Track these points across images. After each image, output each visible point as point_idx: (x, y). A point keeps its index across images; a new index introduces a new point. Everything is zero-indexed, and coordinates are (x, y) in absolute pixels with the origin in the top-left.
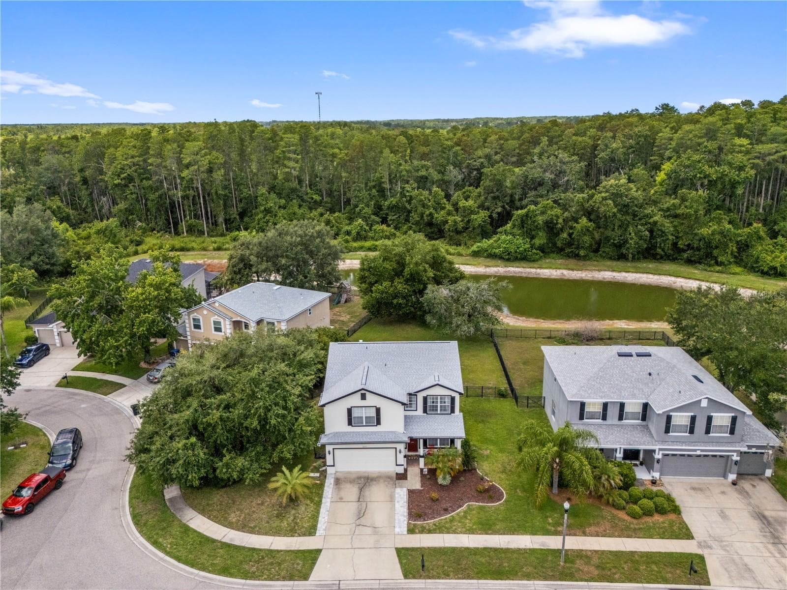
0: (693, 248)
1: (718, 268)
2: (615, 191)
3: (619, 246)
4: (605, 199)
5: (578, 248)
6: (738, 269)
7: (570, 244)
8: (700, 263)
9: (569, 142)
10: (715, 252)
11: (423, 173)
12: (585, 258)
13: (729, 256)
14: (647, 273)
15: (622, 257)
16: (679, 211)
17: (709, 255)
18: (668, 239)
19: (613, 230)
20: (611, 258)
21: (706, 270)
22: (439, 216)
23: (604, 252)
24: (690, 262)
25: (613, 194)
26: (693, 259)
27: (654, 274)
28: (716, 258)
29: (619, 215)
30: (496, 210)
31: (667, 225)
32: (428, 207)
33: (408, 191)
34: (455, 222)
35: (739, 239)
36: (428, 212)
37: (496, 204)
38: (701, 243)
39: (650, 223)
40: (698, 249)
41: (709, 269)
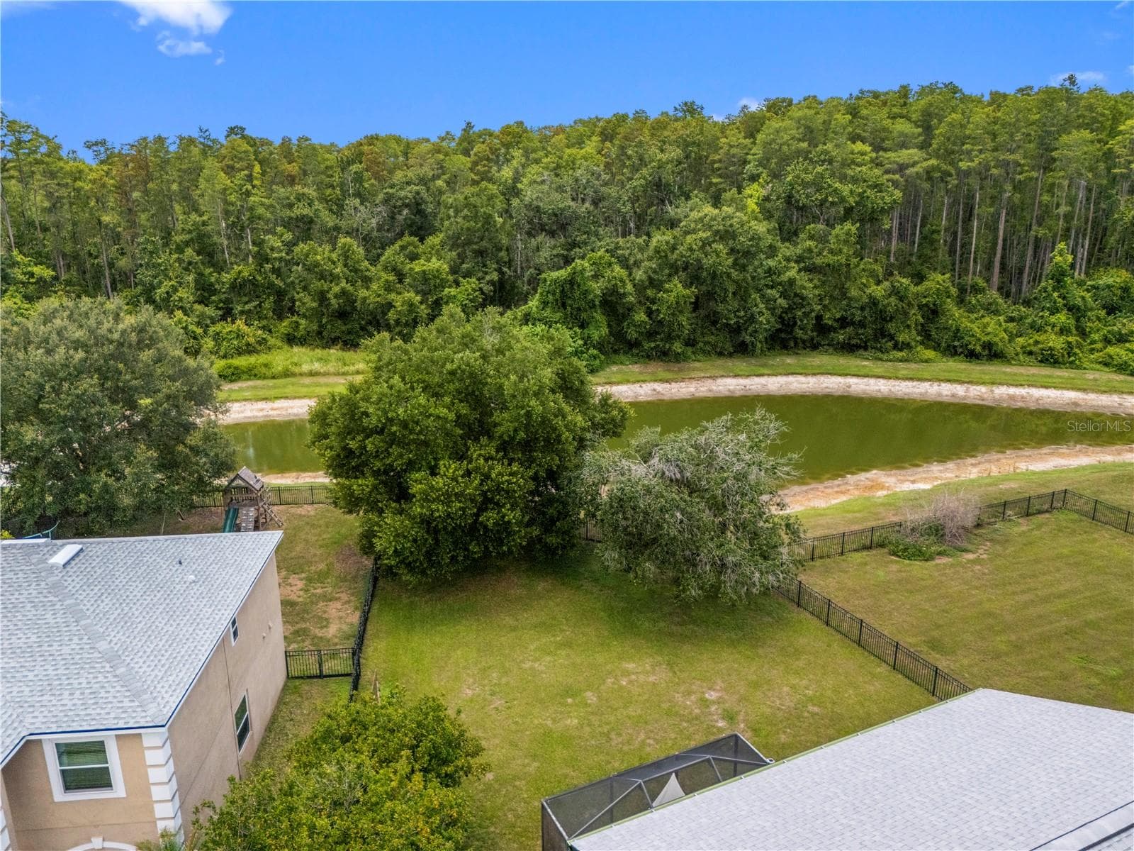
0: (852, 323)
1: (900, 354)
2: (721, 228)
3: (736, 330)
4: (705, 243)
5: (670, 338)
6: (930, 354)
7: (651, 335)
8: (866, 348)
9: (561, 158)
10: (891, 327)
11: (301, 210)
12: (678, 358)
13: (914, 332)
14: (792, 374)
15: (743, 350)
16: (818, 261)
17: (882, 334)
18: (812, 311)
19: (724, 301)
20: (721, 354)
21: (881, 359)
22: (369, 295)
23: (706, 343)
24: (849, 348)
25: (717, 232)
26: (853, 342)
27: (806, 375)
28: (892, 337)
29: (735, 274)
30: (488, 278)
31: (808, 286)
32: (334, 278)
33: (272, 249)
34: (411, 305)
35: (924, 301)
36: (336, 289)
37: (485, 266)
38: (866, 313)
39: (780, 284)
40: (862, 324)
41: (885, 357)
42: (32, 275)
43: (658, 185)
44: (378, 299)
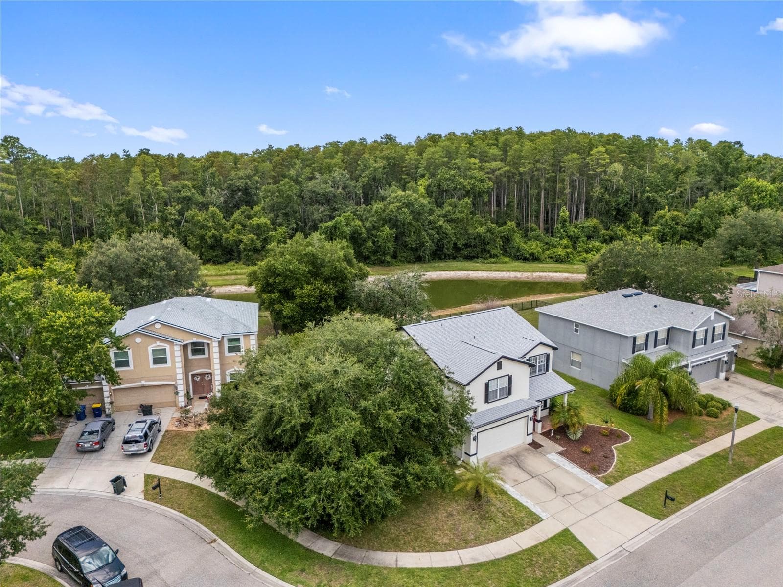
0: (470, 246)
1: (493, 260)
2: (406, 201)
3: (416, 250)
4: (399, 208)
5: (384, 254)
6: (507, 259)
7: (375, 253)
8: (477, 258)
9: (322, 164)
10: (488, 247)
11: (185, 193)
12: (389, 264)
13: (499, 249)
14: (443, 270)
15: (419, 260)
16: (453, 216)
17: (484, 250)
18: (452, 240)
19: (409, 236)
20: (409, 262)
21: (484, 263)
22: (230, 237)
23: (401, 257)
24: (469, 258)
25: (404, 203)
26: (471, 255)
27: (449, 271)
28: (489, 252)
29: (414, 223)
30: (291, 227)
31: (448, 228)
32: (207, 228)
33: (170, 214)
34: (252, 240)
35: (503, 235)
36: (210, 234)
37: (289, 221)
38: (477, 241)
39: (436, 228)
40: (475, 246)
41: (486, 262)
42: (35, 230)
43: (374, 179)
44: (234, 238)
